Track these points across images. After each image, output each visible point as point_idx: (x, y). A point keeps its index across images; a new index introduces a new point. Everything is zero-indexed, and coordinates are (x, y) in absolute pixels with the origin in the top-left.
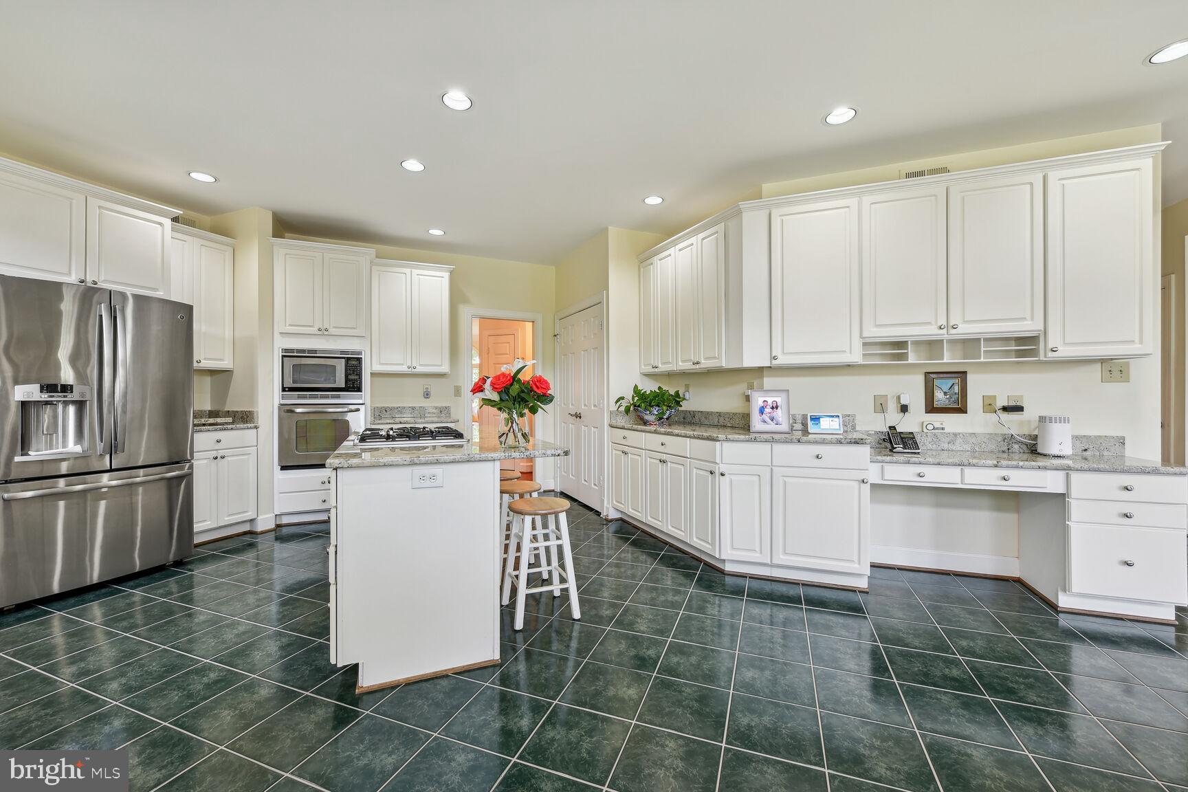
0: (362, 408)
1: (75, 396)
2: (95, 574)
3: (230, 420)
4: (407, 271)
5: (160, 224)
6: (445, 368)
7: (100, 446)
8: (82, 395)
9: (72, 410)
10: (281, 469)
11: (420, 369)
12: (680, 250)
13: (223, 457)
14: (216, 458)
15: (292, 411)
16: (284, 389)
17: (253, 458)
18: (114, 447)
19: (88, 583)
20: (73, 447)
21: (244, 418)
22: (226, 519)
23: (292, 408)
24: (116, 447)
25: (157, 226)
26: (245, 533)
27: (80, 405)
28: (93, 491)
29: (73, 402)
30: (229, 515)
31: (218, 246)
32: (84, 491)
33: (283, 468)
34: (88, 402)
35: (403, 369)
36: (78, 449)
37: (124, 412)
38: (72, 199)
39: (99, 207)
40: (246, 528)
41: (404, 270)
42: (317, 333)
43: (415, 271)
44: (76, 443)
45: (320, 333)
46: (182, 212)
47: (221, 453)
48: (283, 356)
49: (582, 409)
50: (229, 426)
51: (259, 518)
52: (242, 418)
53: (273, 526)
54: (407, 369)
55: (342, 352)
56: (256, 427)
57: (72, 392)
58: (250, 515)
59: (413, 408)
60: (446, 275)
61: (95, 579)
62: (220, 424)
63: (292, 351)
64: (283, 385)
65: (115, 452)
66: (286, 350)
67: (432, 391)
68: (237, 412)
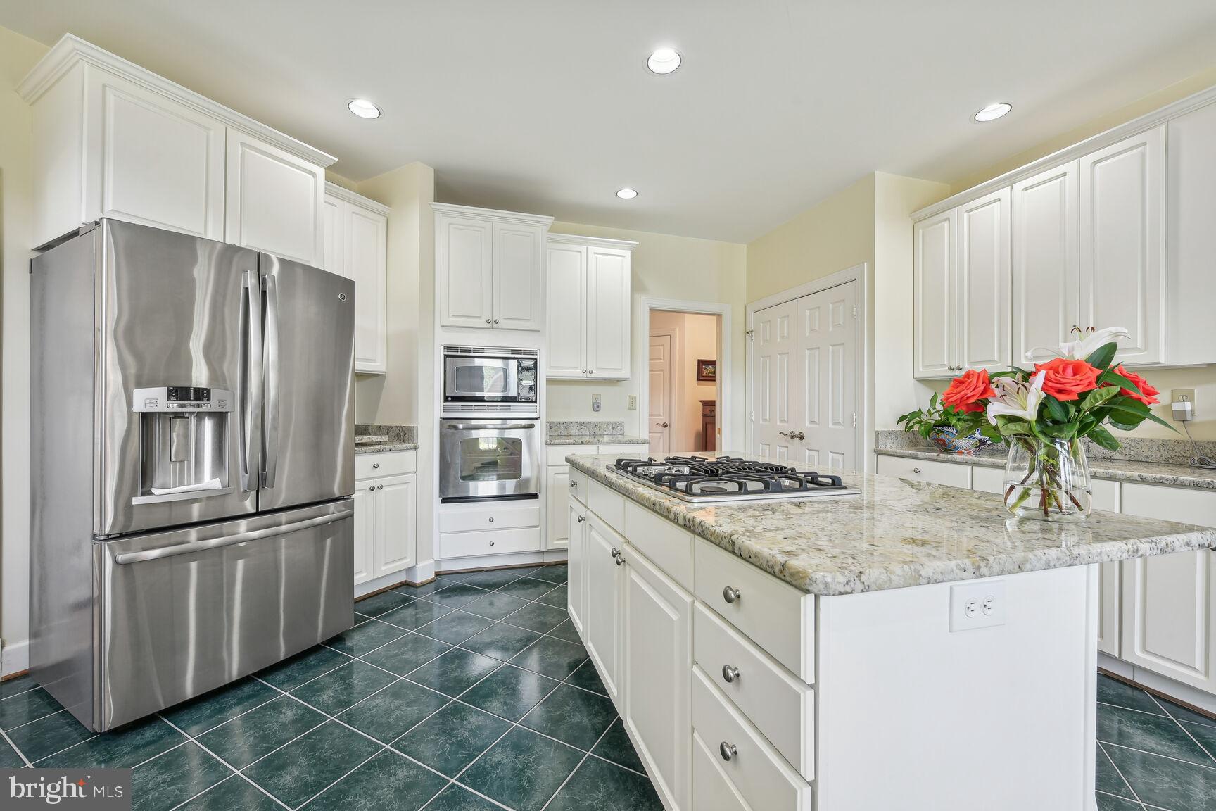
0: (537, 423)
1: (212, 405)
2: (234, 670)
3: (385, 438)
4: (583, 248)
5: (313, 174)
6: (624, 373)
7: (244, 480)
8: (222, 404)
9: (208, 425)
10: (442, 502)
11: (598, 374)
12: (1026, 189)
13: (380, 488)
14: (372, 489)
15: (455, 428)
16: (446, 399)
17: (412, 487)
18: (262, 479)
19: (227, 682)
20: (210, 481)
21: (402, 435)
22: (383, 568)
23: (454, 423)
24: (264, 479)
25: (310, 176)
26: (402, 585)
27: (220, 418)
28: (228, 547)
29: (211, 414)
30: (386, 564)
31: (370, 214)
32: (219, 548)
33: (445, 500)
34: (229, 414)
35: (577, 373)
36: (216, 484)
37: (275, 428)
38: (209, 129)
39: (242, 144)
40: (402, 578)
41: (578, 247)
42: (485, 326)
43: (592, 249)
44: (214, 476)
45: (489, 326)
46: (338, 160)
47: (378, 483)
48: (446, 356)
49: (805, 427)
50: (388, 447)
51: (418, 566)
52: (397, 435)
53: (432, 576)
54: (582, 375)
55: (514, 351)
56: (416, 448)
57: (209, 400)
58: (408, 562)
59: (582, 424)
60: (628, 253)
61: (235, 676)
62: (377, 444)
63: (455, 349)
64: (445, 394)
65: (263, 487)
66: (448, 349)
67: (604, 402)
68: (392, 427)
